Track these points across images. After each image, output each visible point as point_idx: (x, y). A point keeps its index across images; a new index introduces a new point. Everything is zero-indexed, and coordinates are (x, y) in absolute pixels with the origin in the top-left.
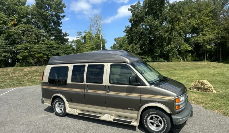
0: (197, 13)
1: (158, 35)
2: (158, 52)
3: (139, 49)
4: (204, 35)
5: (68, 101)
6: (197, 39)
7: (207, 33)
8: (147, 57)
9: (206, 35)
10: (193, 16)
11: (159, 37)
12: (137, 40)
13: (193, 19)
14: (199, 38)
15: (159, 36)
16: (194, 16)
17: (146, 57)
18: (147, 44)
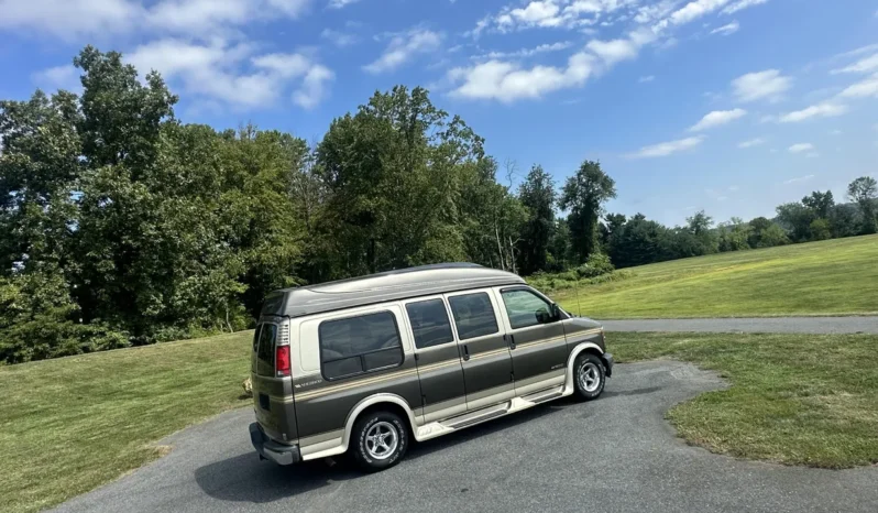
0: (245, 173)
1: (156, 237)
2: (157, 304)
3: (68, 296)
4: (274, 243)
5: (412, 407)
6: (259, 257)
7: (282, 238)
8: (110, 329)
9: (281, 245)
10: (232, 182)
11: (162, 244)
12: (54, 255)
13: (236, 192)
14: (263, 251)
15: (161, 240)
16: (239, 184)
17: (102, 329)
18: (107, 271)
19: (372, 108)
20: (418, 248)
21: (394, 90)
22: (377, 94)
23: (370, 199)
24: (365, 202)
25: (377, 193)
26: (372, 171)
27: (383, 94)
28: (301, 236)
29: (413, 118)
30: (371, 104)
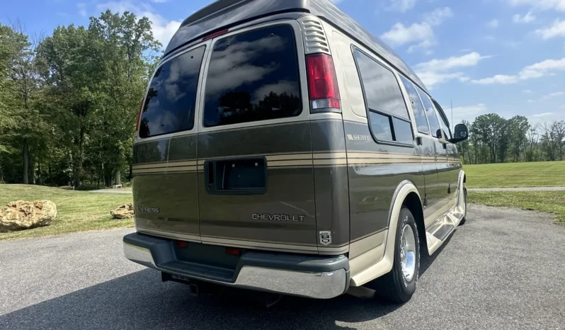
19: (102, 22)
20: (128, 138)
21: (126, 13)
22: (108, 12)
23: (93, 92)
24: (86, 93)
25: (98, 89)
26: (97, 72)
27: (113, 13)
28: (19, 111)
29: (135, 41)
30: (103, 18)
